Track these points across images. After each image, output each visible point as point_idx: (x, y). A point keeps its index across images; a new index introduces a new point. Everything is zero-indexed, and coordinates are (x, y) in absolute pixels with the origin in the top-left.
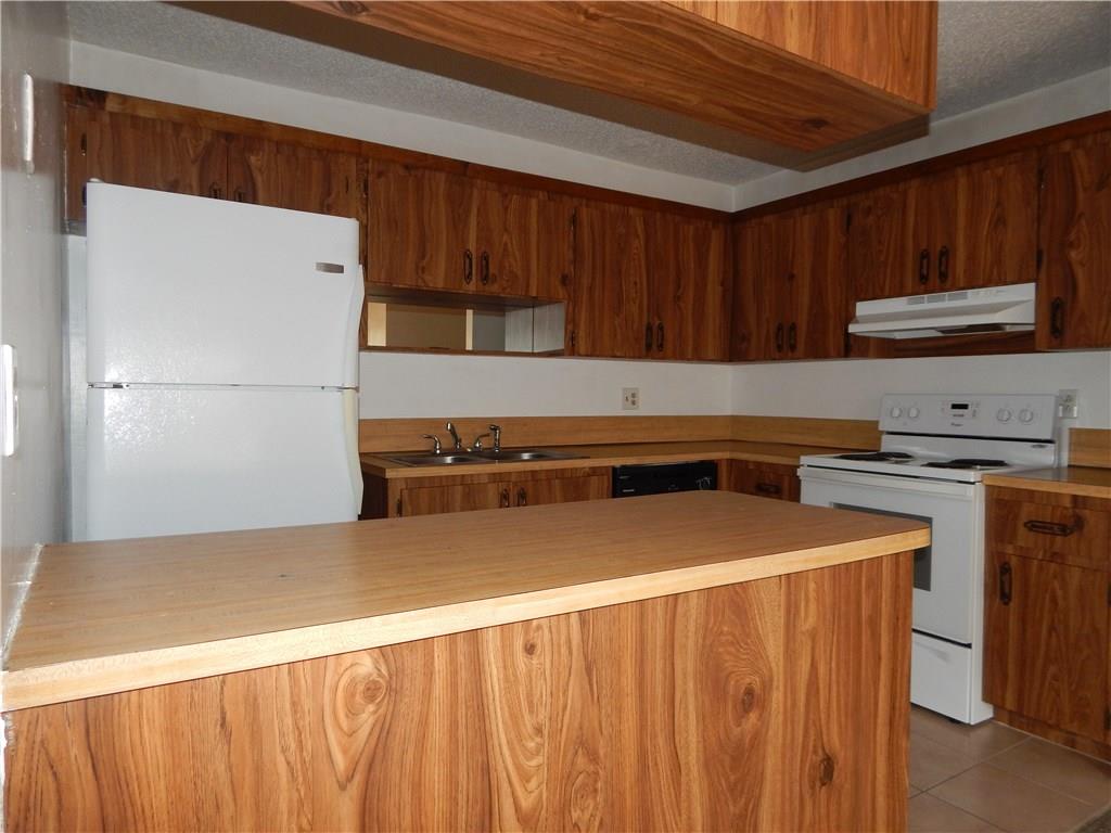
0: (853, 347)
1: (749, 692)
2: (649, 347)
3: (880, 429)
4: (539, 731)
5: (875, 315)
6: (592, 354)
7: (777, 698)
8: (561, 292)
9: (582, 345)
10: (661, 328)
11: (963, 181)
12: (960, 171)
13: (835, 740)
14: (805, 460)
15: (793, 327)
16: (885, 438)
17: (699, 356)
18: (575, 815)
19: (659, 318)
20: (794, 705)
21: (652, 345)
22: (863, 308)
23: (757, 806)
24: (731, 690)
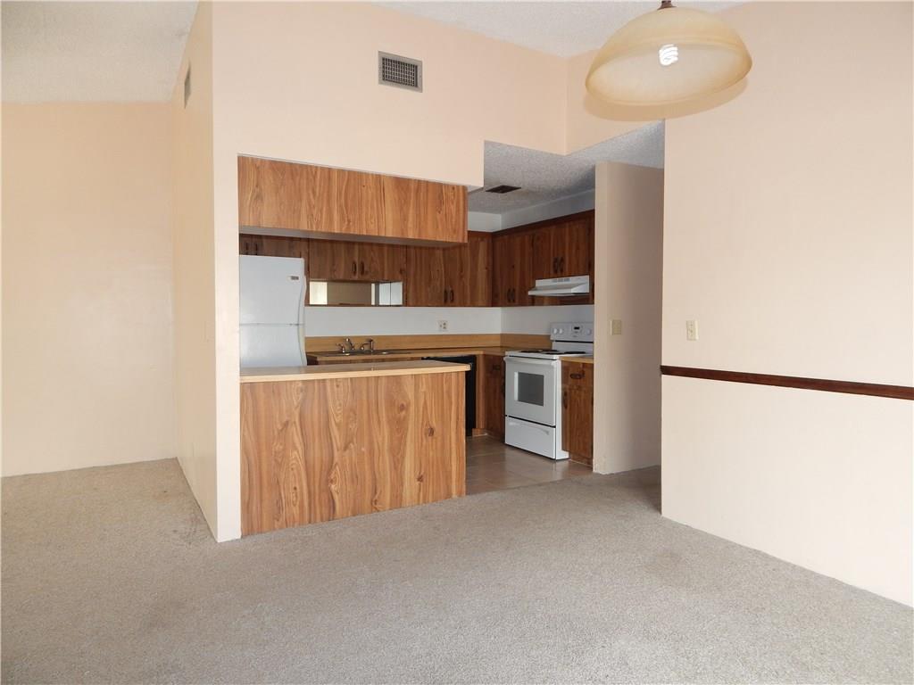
0: (535, 301)
1: (403, 405)
2: (446, 301)
3: (552, 339)
4: (340, 405)
5: (545, 287)
6: (416, 305)
7: (412, 409)
8: (400, 277)
9: (411, 301)
10: (452, 292)
11: (567, 229)
12: (567, 224)
13: (434, 424)
14: (507, 353)
15: (514, 290)
16: (554, 343)
17: (473, 304)
18: (350, 426)
19: (451, 287)
20: (418, 411)
21: (448, 299)
22: (539, 283)
23: (406, 437)
24: (396, 403)
